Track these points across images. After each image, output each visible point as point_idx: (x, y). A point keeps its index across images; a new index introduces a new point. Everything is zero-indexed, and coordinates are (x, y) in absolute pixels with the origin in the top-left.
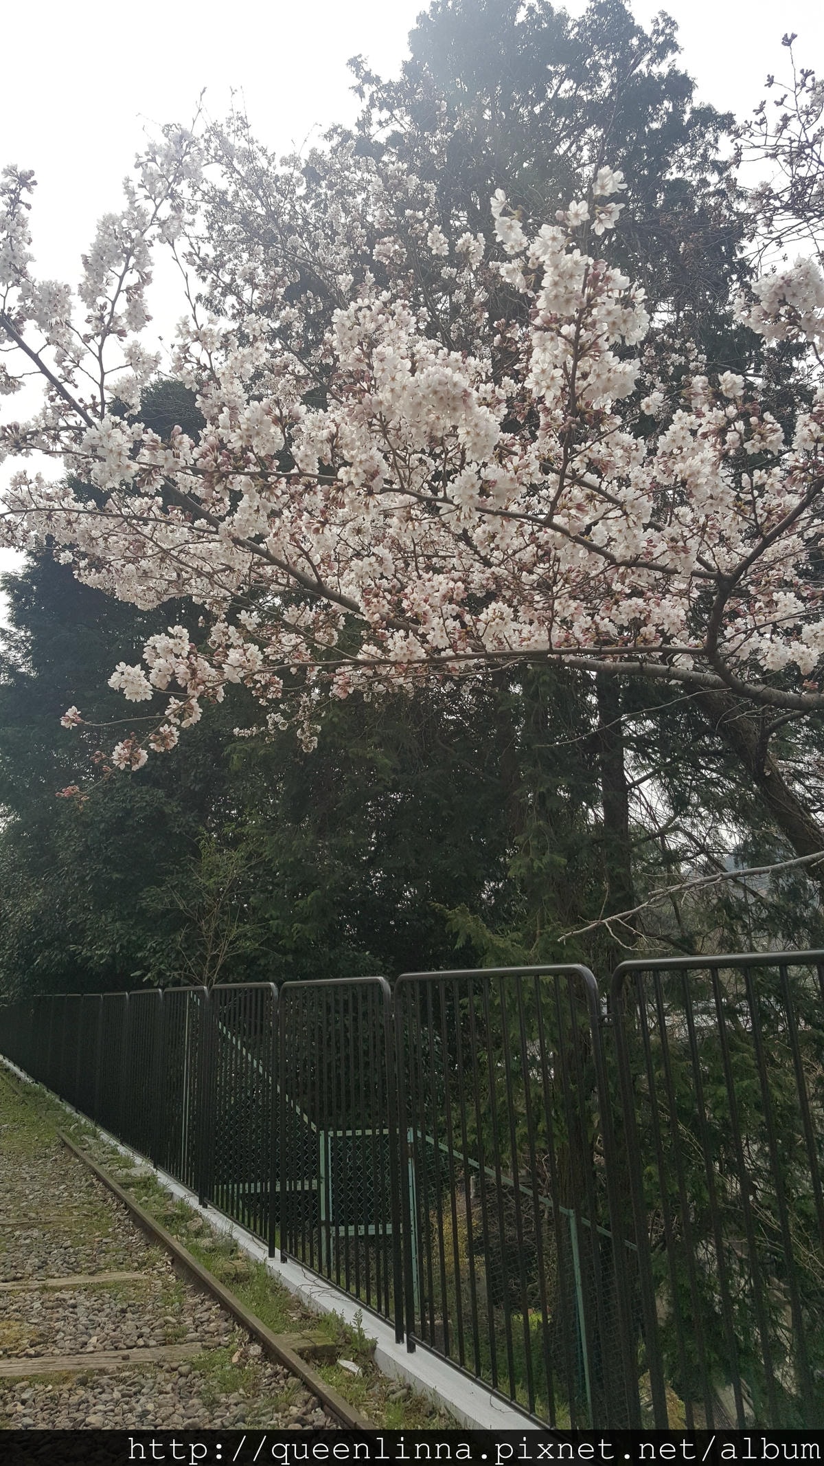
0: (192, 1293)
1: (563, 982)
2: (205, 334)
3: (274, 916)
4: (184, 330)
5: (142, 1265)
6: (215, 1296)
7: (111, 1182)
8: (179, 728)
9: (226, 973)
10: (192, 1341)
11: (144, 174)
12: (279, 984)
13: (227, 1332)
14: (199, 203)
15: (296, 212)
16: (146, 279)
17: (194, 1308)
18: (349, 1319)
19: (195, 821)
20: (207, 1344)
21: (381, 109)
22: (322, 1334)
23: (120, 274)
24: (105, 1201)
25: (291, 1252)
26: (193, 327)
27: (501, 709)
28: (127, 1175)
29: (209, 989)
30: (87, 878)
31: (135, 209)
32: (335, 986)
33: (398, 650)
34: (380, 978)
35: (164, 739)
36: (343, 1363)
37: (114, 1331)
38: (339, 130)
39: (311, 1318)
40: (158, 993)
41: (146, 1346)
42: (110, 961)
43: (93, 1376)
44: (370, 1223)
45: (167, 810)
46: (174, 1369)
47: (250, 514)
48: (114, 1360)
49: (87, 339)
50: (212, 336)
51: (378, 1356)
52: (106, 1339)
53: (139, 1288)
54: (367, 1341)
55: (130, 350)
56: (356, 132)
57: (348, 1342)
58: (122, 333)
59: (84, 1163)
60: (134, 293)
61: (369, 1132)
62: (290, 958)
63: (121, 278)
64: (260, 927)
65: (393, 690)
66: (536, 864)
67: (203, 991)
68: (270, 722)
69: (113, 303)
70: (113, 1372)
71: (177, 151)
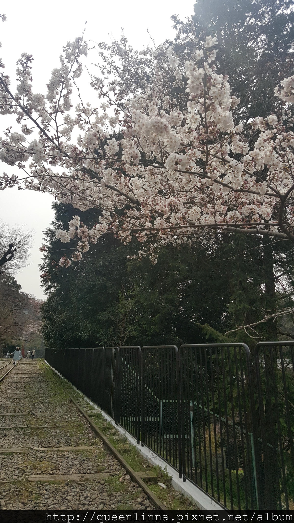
0: (108, 455)
1: (238, 350)
2: (86, 110)
3: (144, 323)
4: (78, 109)
5: (92, 444)
6: (116, 457)
7: (85, 414)
8: (82, 253)
9: (127, 343)
10: (107, 472)
11: (66, 54)
12: (141, 347)
13: (119, 470)
14: (112, 70)
15: (153, 72)
16: (70, 92)
17: (108, 461)
18: (163, 468)
19: (117, 289)
20: (112, 474)
21: (183, 34)
22: (153, 473)
23: (61, 91)
24: (83, 421)
25: (145, 443)
26: (82, 108)
27: (225, 249)
28: (92, 412)
29: (119, 347)
30: (80, 308)
31: (64, 67)
32: (166, 348)
33: (157, 225)
34: (175, 346)
35: (77, 257)
36: (160, 484)
37: (80, 467)
38: (168, 42)
39: (150, 467)
40: (103, 349)
41: (90, 473)
42: (88, 337)
43: (71, 482)
44: (171, 434)
45: (107, 285)
46: (99, 482)
47: (109, 176)
48: (79, 477)
49: (51, 114)
50: (88, 111)
51: (173, 483)
52: (77, 470)
53: (91, 452)
54: (169, 477)
55: (66, 118)
56: (174, 42)
57: (162, 477)
58: (62, 112)
59: (77, 407)
60: (66, 96)
61: (171, 401)
62: (150, 338)
63: (61, 92)
64: (139, 327)
65: (184, 242)
66: (239, 307)
67: (117, 348)
68: (140, 254)
69: (59, 101)
70: (78, 482)
71: (77, 45)
